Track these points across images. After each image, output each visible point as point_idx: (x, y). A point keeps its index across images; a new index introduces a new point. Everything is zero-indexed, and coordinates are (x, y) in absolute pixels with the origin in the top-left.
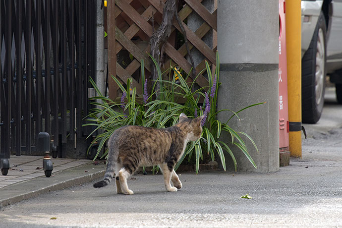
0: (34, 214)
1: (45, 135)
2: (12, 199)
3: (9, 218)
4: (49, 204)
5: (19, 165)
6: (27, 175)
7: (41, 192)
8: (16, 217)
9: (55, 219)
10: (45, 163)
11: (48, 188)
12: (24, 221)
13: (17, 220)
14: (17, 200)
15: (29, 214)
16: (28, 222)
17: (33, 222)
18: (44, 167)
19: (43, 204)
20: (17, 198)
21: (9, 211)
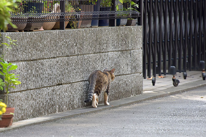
0: (194, 96)
1: (203, 62)
2: (186, 89)
3: (183, 97)
4: (202, 92)
5: (192, 75)
6: (195, 79)
7: (200, 86)
8: (186, 97)
9: (203, 98)
10: (203, 74)
11: (203, 85)
12: (189, 99)
13: (186, 98)
14: (188, 90)
15: (192, 96)
16: (190, 99)
17: (193, 99)
18: (202, 76)
19: (199, 92)
20: (188, 89)
21: (183, 94)
